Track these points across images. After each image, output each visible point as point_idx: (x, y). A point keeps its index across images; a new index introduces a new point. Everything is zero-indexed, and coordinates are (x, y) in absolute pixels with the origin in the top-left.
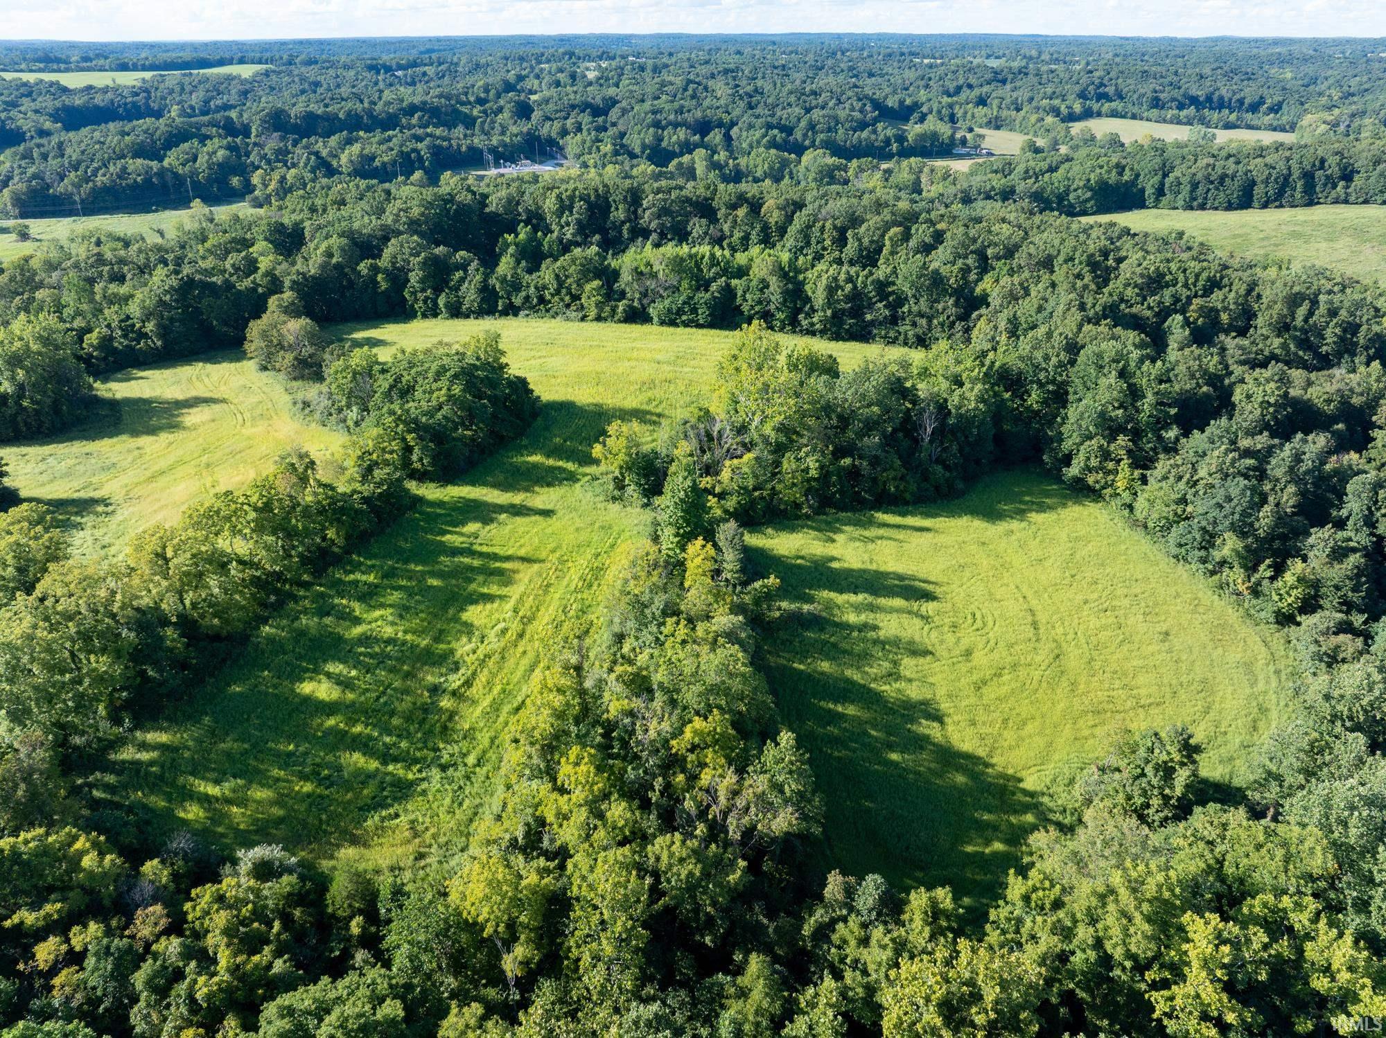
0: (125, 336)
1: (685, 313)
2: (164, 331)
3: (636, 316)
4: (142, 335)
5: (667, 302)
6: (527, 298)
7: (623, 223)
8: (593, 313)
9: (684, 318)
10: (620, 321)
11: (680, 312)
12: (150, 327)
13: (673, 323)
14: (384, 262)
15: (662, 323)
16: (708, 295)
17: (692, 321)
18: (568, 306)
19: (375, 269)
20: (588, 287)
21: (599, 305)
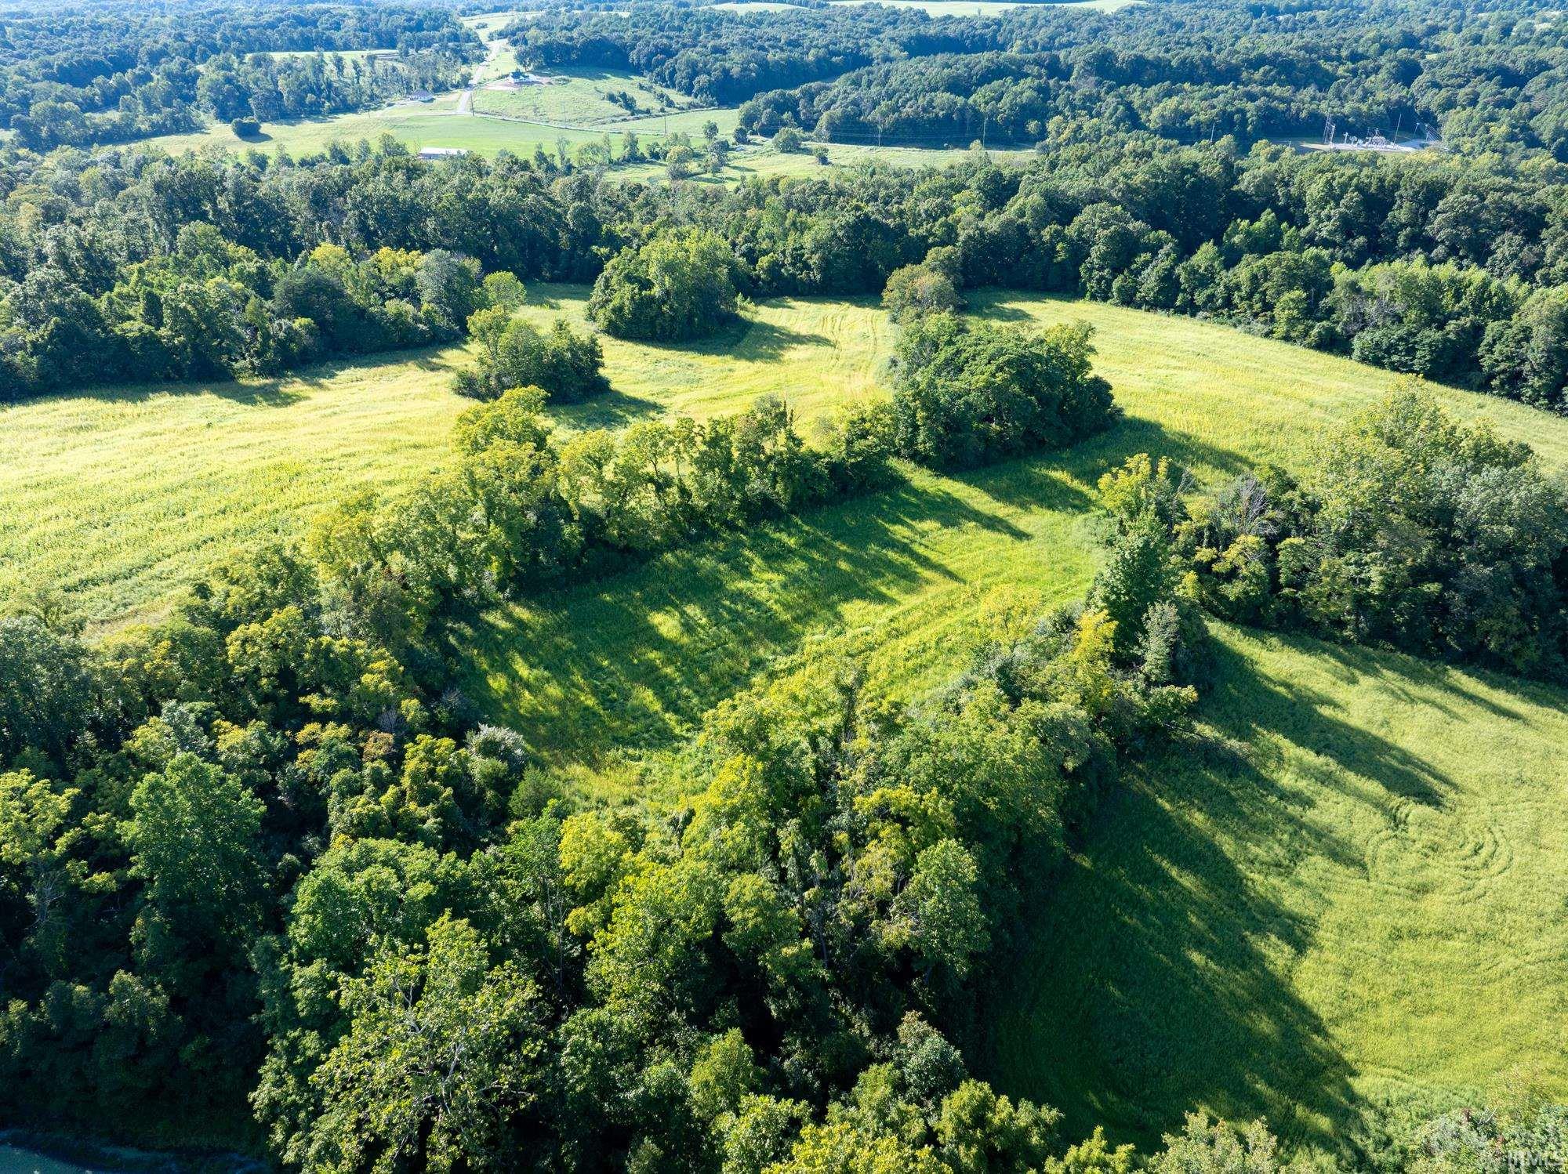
0: (793, 264)
1: (1397, 352)
2: (826, 265)
3: (1334, 344)
4: (807, 267)
5: (1378, 334)
6: (1211, 298)
7: (1403, 226)
8: (1281, 329)
9: (1395, 358)
10: (1310, 346)
11: (1391, 349)
12: (814, 260)
13: (1378, 362)
14: (1071, 231)
15: (1364, 360)
16: (1438, 335)
17: (1404, 364)
18: (1256, 315)
19: (1059, 236)
20: (1286, 296)
21: (1292, 322)
